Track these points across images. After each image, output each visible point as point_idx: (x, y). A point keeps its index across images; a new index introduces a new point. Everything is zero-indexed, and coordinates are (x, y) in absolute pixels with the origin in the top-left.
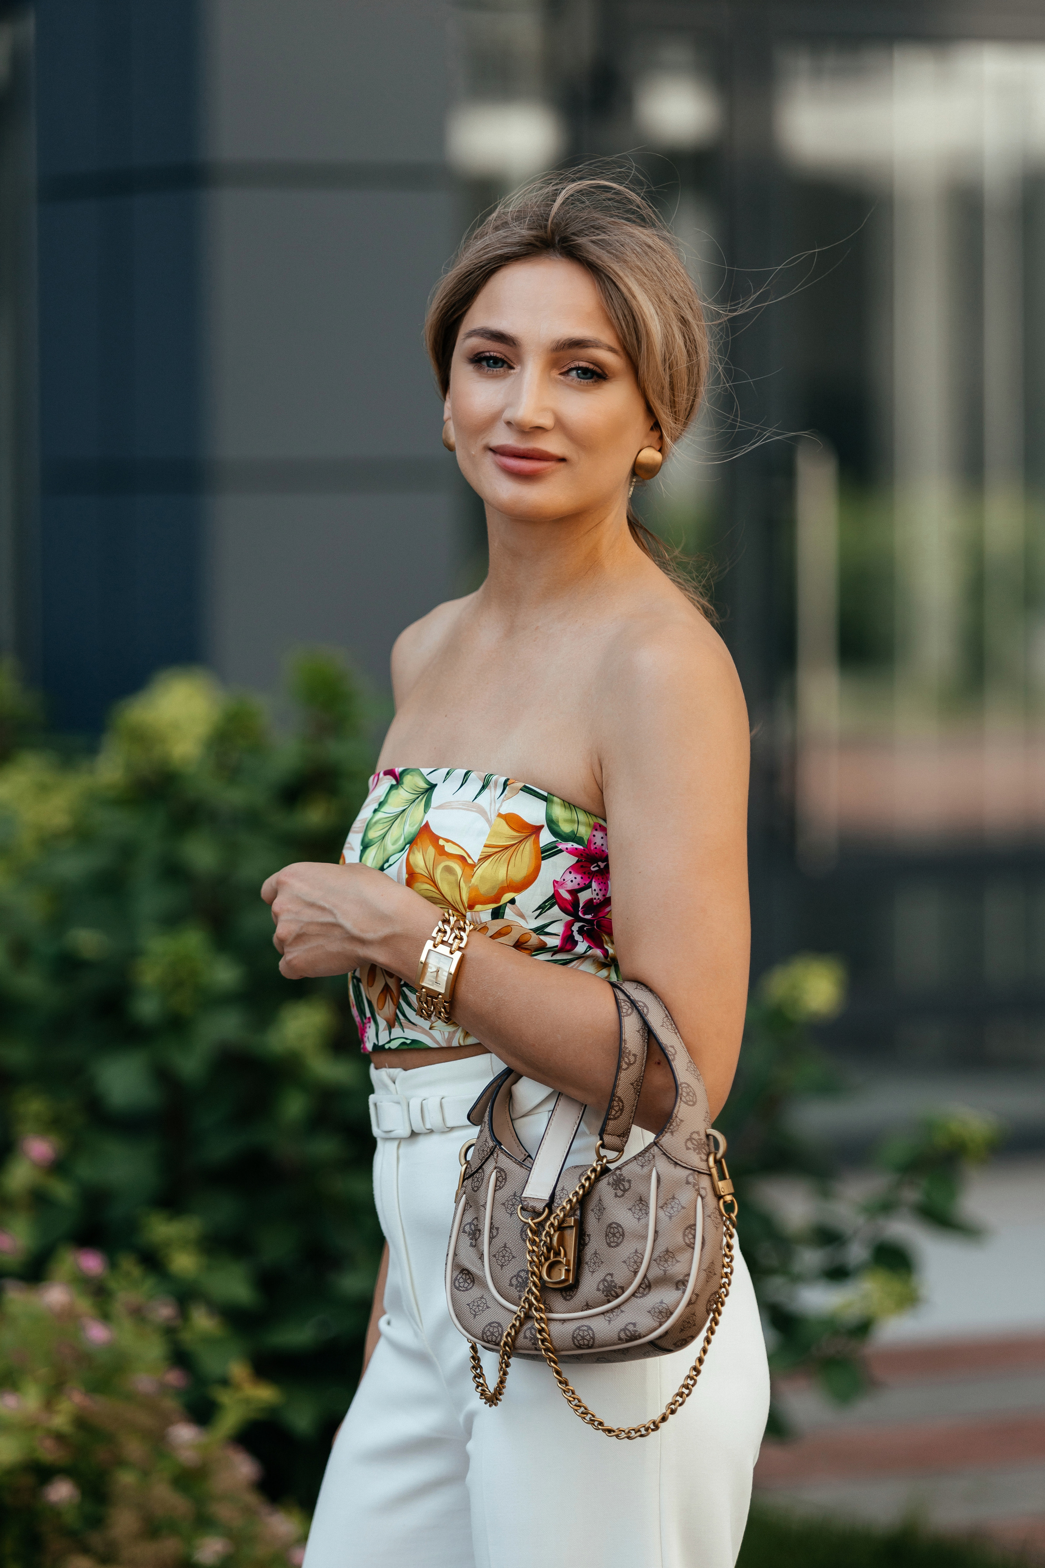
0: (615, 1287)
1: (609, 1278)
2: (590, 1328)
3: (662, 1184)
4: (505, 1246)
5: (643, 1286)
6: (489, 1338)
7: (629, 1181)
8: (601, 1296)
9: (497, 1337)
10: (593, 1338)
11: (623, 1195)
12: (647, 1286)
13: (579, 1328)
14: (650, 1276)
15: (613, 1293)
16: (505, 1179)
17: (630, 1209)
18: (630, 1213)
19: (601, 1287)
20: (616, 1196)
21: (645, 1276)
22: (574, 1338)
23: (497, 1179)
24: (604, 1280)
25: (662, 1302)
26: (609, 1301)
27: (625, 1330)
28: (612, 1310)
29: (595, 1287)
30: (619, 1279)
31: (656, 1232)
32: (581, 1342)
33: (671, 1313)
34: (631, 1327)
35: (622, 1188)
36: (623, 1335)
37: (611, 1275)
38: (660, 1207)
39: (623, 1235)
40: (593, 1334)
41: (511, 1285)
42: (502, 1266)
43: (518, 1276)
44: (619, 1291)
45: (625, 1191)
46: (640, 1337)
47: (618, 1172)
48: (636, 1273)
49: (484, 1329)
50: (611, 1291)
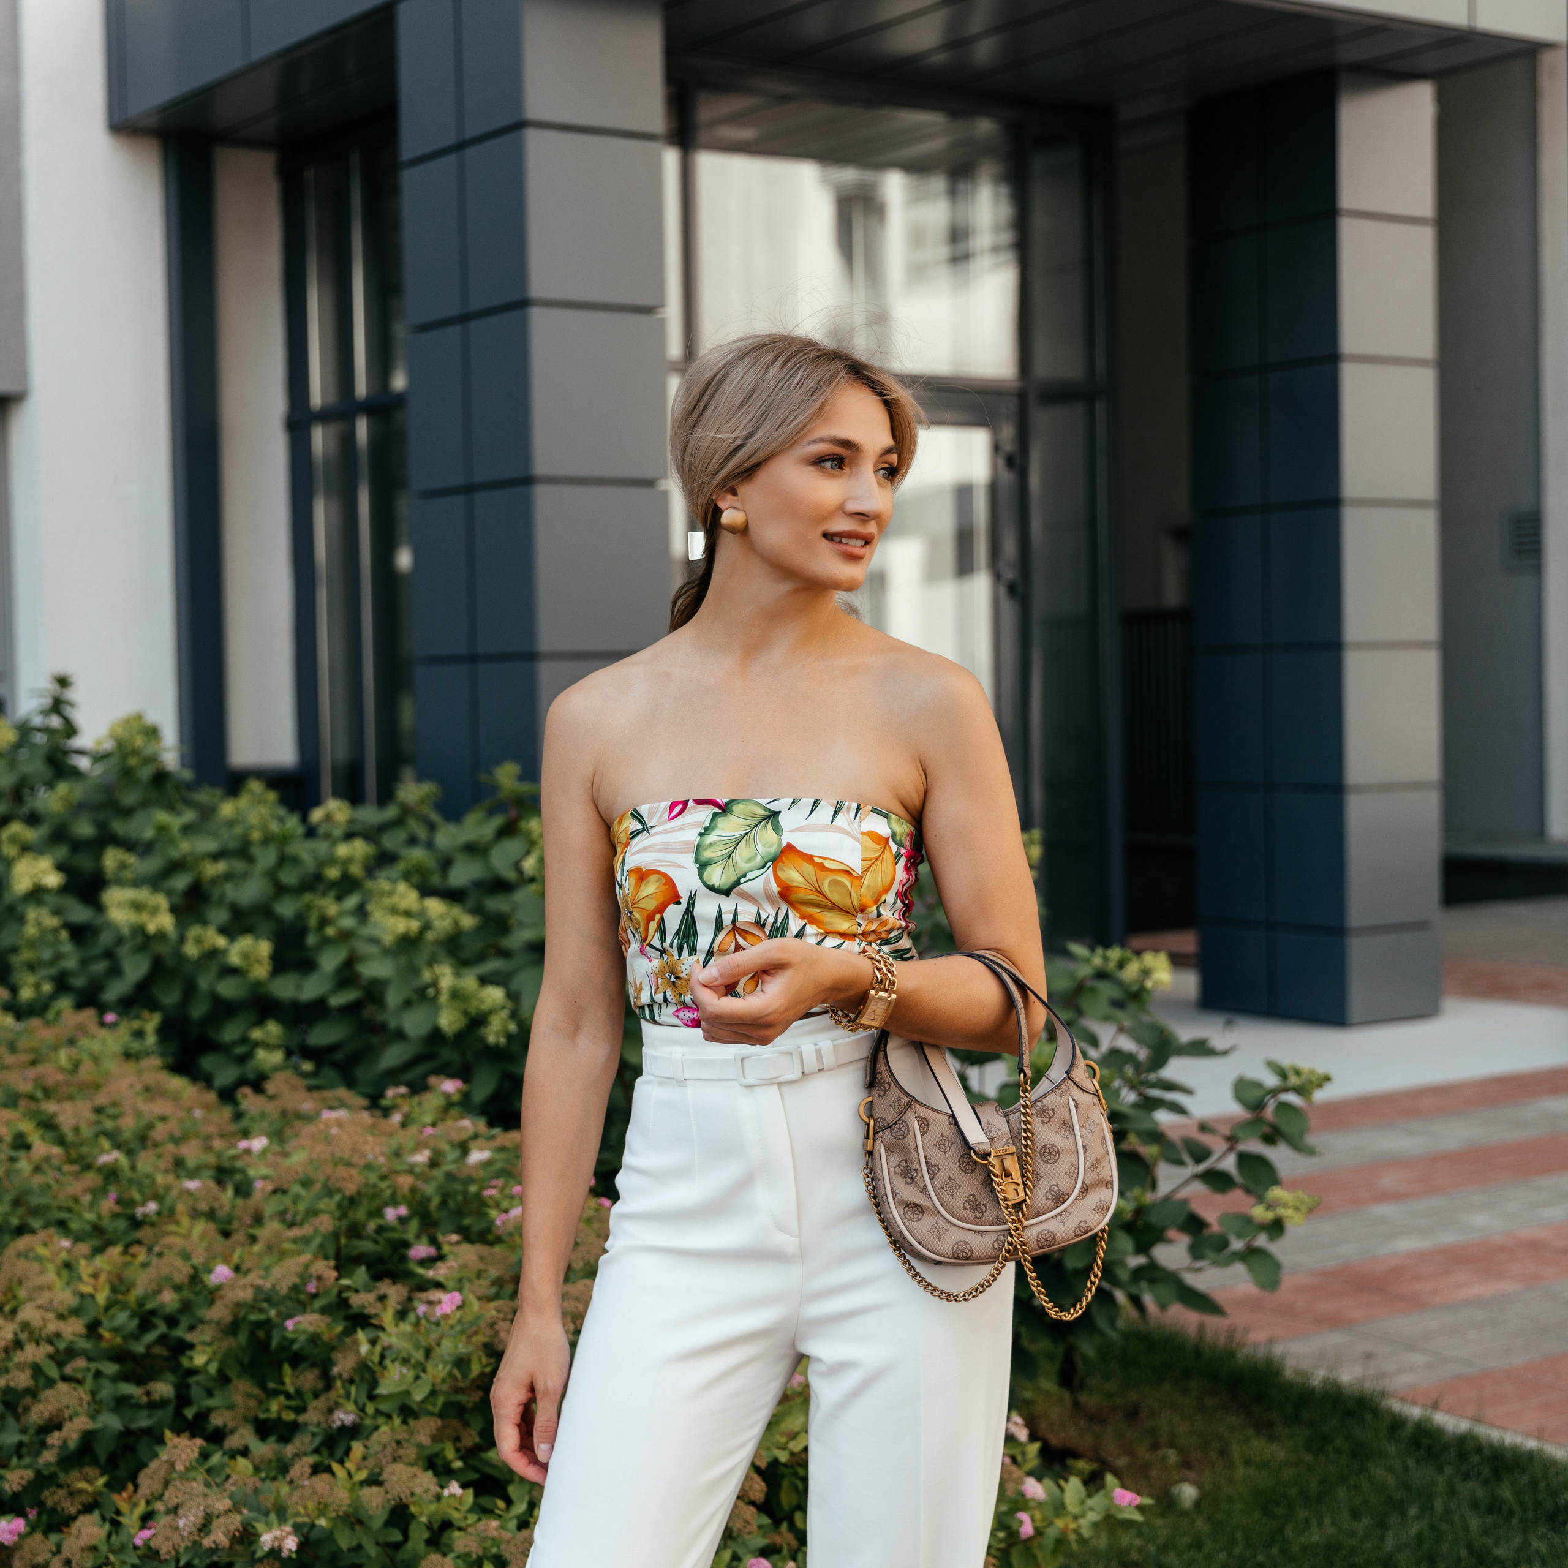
0: (1063, 1194)
1: (1054, 1188)
2: (1049, 1232)
3: (1080, 1108)
4: (950, 1179)
5: (1082, 1190)
6: (960, 1255)
7: (1053, 1110)
8: (1051, 1203)
9: (967, 1254)
10: (1055, 1239)
11: (1049, 1122)
12: (1085, 1189)
13: (1040, 1233)
14: (1087, 1182)
15: (1061, 1199)
16: (928, 1125)
17: (1057, 1132)
18: (1058, 1135)
19: (1049, 1196)
20: (1043, 1123)
21: (1083, 1182)
22: (1038, 1241)
23: (920, 1126)
24: (1050, 1191)
25: (1101, 1201)
26: (1057, 1207)
27: (1079, 1227)
28: (1060, 1214)
29: (1044, 1198)
30: (1064, 1187)
31: (1084, 1146)
32: (1044, 1244)
33: (1109, 1208)
34: (1083, 1225)
35: (1047, 1116)
36: (1078, 1232)
37: (1057, 1186)
38: (1081, 1127)
39: (1059, 1153)
40: (1054, 1236)
41: (965, 1209)
42: (952, 1195)
43: (968, 1200)
44: (1066, 1197)
45: (1050, 1118)
46: (1091, 1230)
47: (1039, 1104)
48: (1076, 1181)
49: (953, 1249)
50: (1060, 1199)
